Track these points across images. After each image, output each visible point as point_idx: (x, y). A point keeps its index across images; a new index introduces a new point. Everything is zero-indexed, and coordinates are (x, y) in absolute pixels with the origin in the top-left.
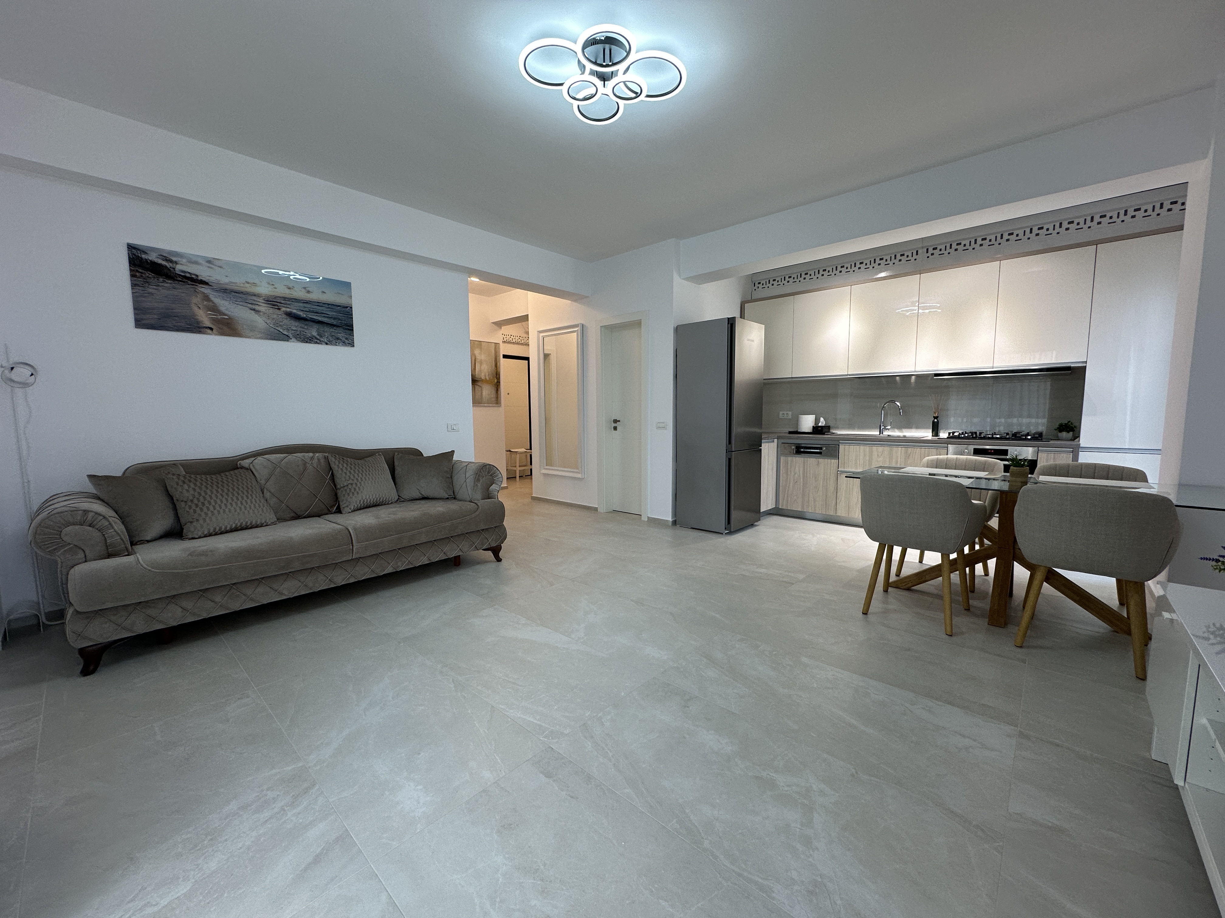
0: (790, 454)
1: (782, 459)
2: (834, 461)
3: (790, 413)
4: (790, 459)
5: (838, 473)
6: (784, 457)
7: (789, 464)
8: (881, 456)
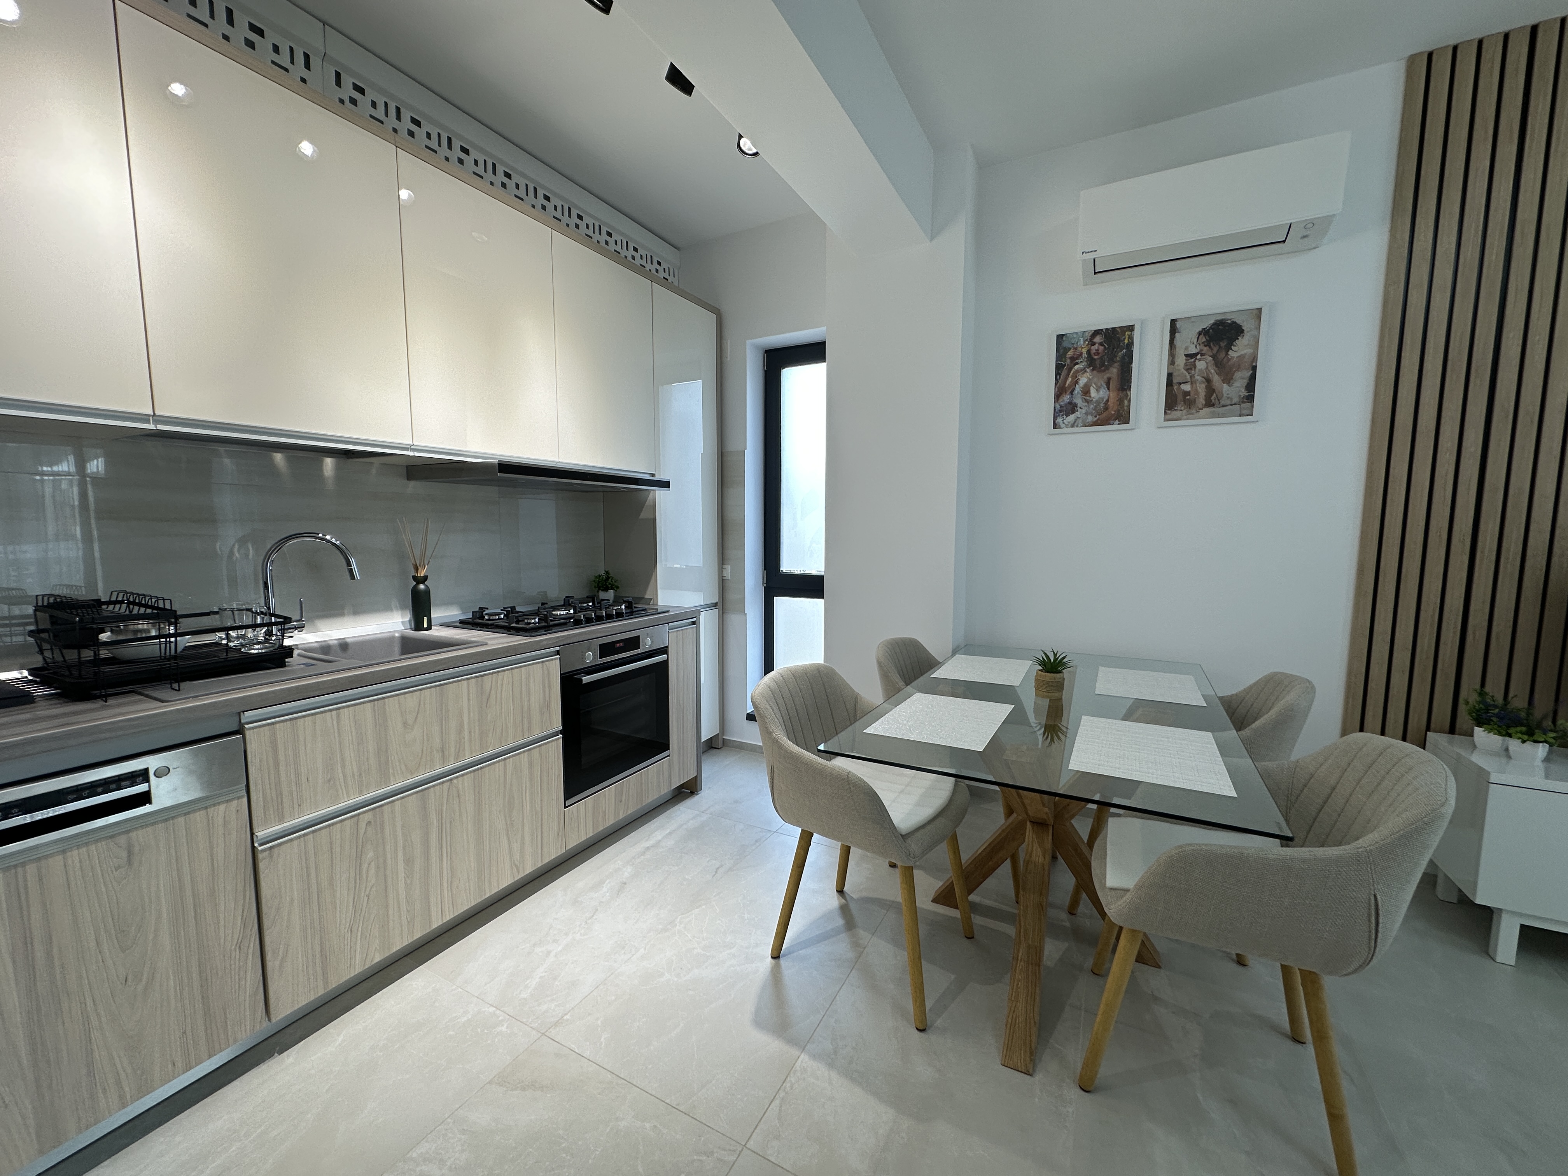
5: (259, 852)
8: (415, 721)
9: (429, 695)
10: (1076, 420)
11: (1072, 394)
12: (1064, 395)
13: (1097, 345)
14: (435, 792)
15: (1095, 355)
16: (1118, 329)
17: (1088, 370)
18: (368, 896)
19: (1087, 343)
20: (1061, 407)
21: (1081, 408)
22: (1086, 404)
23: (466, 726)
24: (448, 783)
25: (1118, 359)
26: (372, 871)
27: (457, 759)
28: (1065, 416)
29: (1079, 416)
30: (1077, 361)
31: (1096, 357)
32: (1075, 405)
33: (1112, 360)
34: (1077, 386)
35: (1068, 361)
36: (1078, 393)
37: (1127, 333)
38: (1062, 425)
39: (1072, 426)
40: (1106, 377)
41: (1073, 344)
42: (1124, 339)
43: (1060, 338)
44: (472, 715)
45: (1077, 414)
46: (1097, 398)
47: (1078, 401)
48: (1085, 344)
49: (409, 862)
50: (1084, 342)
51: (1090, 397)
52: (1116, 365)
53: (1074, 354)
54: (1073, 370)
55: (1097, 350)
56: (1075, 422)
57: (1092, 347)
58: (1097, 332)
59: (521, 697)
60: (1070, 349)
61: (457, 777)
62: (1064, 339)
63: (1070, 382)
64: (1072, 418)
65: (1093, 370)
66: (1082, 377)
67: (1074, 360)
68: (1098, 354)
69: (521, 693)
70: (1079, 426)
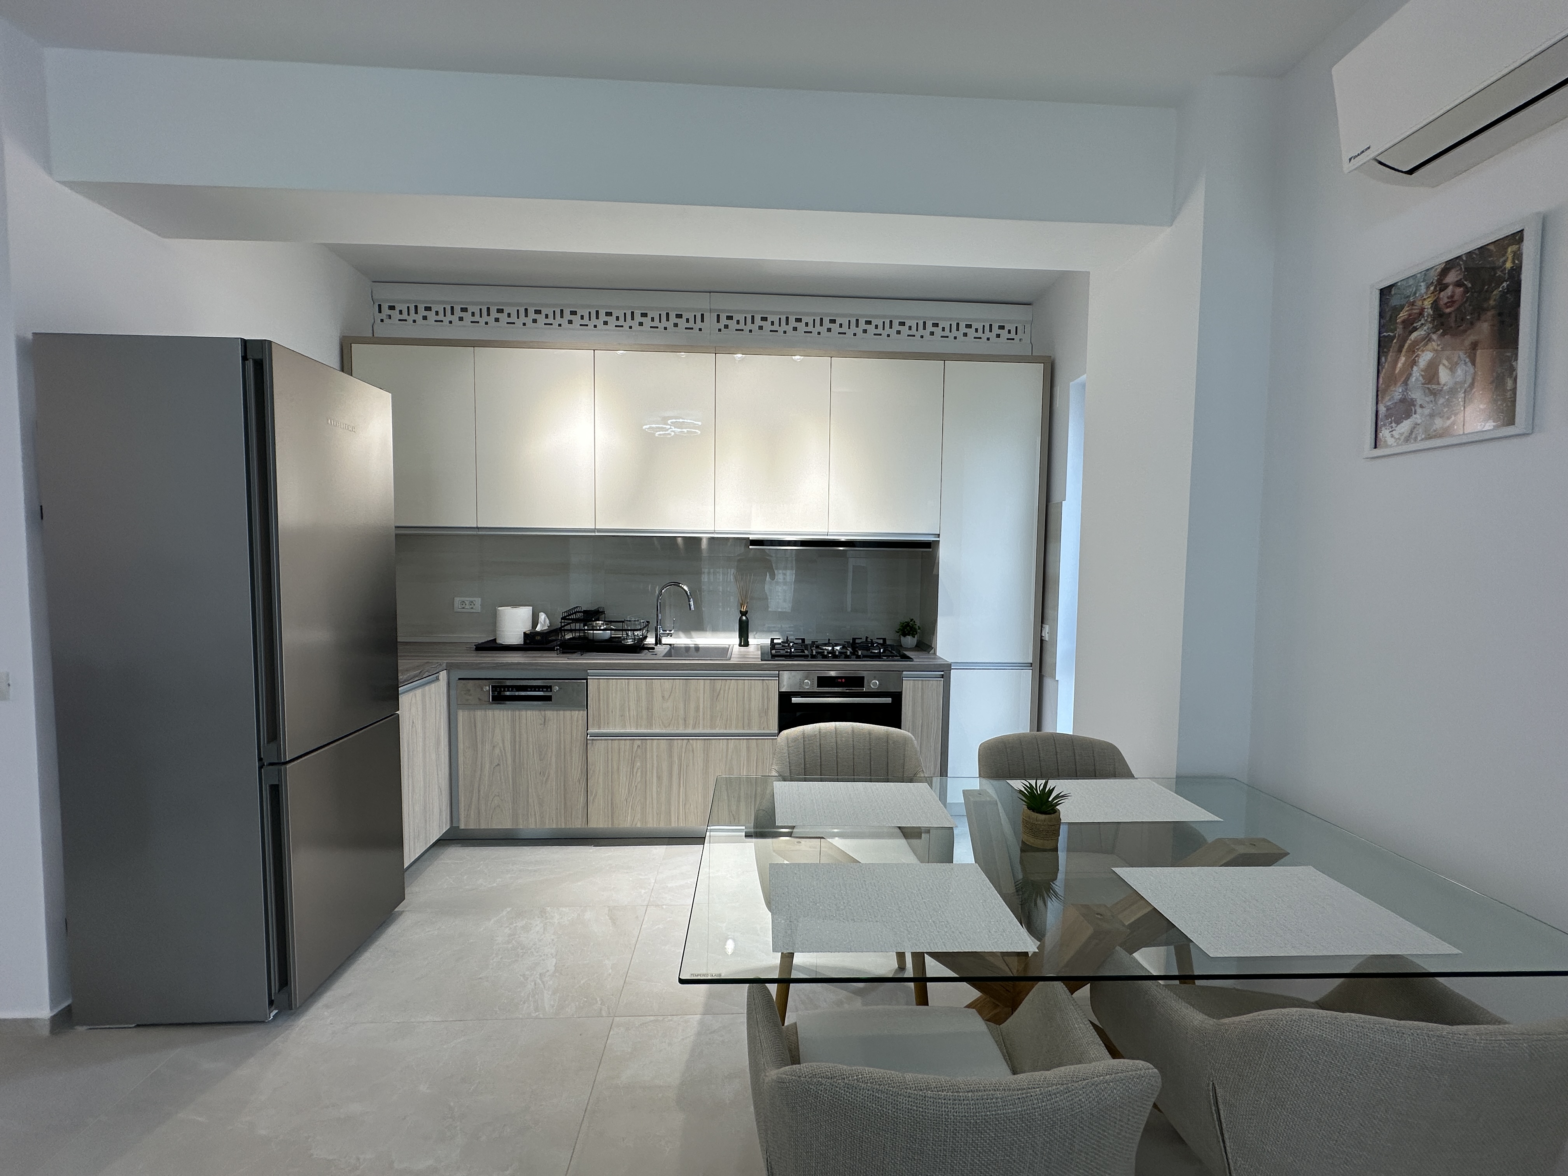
0: (480, 704)
1: (462, 716)
2: (578, 715)
3: (478, 601)
4: (479, 714)
5: (588, 740)
6: (466, 713)
7: (479, 725)
8: (669, 697)
9: (679, 683)
10: (1414, 428)
11: (1407, 384)
12: (1392, 388)
13: (1451, 287)
14: (678, 743)
15: (1447, 308)
16: (1492, 247)
17: (1434, 337)
18: (636, 787)
19: (1432, 288)
20: (1388, 410)
21: (1421, 406)
22: (1432, 398)
23: (701, 710)
24: (687, 741)
25: (1492, 303)
26: (639, 774)
27: (694, 727)
28: (1393, 425)
29: (1419, 421)
30: (1415, 325)
31: (1448, 310)
32: (1412, 403)
33: (1479, 311)
34: (1415, 368)
35: (1399, 330)
36: (1417, 379)
37: (1510, 250)
38: (1390, 441)
39: (1407, 440)
40: (1467, 343)
41: (1409, 297)
42: (1505, 262)
43: (1385, 293)
44: (705, 703)
45: (1417, 418)
46: (1451, 384)
47: (1417, 395)
48: (1430, 292)
49: (659, 778)
50: (1428, 288)
51: (1439, 384)
52: (1490, 314)
53: (1410, 315)
54: (1409, 342)
55: (1452, 296)
56: (1412, 432)
57: (1442, 293)
58: (1449, 265)
59: (744, 700)
60: (1402, 307)
61: (692, 739)
62: (1393, 293)
63: (1404, 364)
64: (1405, 426)
65: (1443, 335)
66: (1423, 351)
67: (1410, 326)
68: (1453, 302)
69: (744, 698)
70: (1419, 438)
